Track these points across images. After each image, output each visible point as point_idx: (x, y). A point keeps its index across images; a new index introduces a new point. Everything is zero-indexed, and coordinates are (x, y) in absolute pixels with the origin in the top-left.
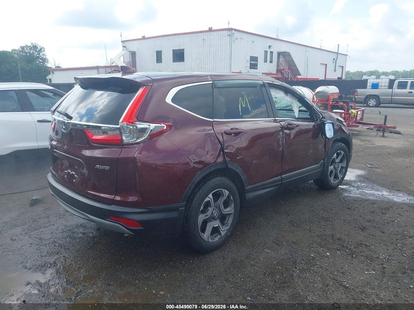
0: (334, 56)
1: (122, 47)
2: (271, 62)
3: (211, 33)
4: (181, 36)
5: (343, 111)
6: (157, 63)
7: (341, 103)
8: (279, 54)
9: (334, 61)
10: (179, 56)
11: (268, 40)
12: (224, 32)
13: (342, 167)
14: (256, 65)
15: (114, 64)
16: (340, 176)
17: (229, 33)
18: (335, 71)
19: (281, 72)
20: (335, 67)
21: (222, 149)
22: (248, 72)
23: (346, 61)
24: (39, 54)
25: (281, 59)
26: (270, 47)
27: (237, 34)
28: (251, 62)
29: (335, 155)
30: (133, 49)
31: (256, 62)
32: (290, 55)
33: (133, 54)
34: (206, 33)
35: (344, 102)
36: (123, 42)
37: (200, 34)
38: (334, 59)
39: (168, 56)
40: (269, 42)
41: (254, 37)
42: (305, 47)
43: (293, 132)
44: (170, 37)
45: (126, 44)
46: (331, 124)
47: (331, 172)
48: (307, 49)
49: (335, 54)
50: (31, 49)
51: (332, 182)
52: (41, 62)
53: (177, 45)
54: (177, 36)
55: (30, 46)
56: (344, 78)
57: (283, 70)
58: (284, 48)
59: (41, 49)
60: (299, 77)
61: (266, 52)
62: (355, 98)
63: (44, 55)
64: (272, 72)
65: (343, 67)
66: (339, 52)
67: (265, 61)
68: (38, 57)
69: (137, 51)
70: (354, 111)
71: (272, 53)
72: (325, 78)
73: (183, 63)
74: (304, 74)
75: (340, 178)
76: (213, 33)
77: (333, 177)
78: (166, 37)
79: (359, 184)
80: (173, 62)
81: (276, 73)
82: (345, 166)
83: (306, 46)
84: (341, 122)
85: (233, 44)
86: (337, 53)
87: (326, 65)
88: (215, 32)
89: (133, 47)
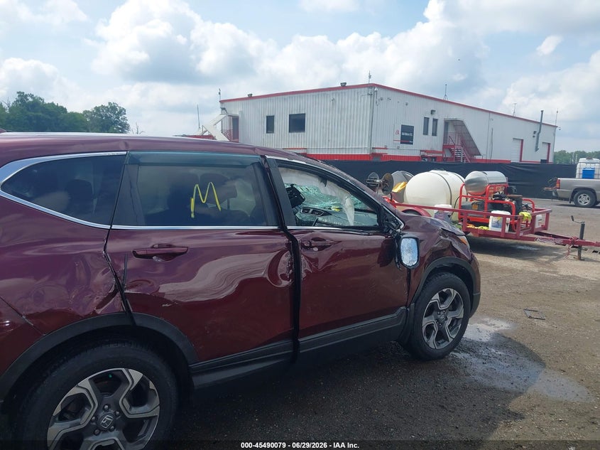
0: (536, 128)
1: (220, 110)
2: (434, 134)
3: (344, 91)
4: (301, 95)
5: (508, 213)
6: (267, 132)
7: (507, 200)
8: (447, 123)
9: (535, 135)
10: (297, 123)
11: (430, 102)
12: (363, 89)
13: (454, 320)
14: (411, 138)
15: (206, 134)
16: (452, 336)
17: (370, 91)
18: (537, 149)
19: (451, 150)
20: (537, 143)
21: (119, 288)
22: (398, 148)
23: (554, 135)
24: (118, 118)
25: (451, 130)
26: (432, 112)
27: (381, 93)
28: (403, 134)
29: (436, 297)
30: (236, 112)
31: (411, 134)
32: (464, 125)
33: (235, 120)
34: (338, 91)
35: (513, 199)
36: (222, 102)
37: (329, 92)
38: (535, 132)
39: (282, 123)
40: (432, 105)
41: (408, 96)
42: (488, 114)
43: (327, 254)
44: (286, 97)
45: (226, 105)
46: (414, 240)
47: (430, 327)
48: (492, 116)
49: (536, 124)
50: (108, 111)
51: (432, 345)
52: (120, 129)
53: (295, 107)
54: (296, 95)
55: (107, 107)
56: (551, 160)
57: (454, 146)
58: (455, 114)
59: (121, 111)
60: (478, 157)
61: (427, 120)
62: (556, 193)
63: (124, 119)
64: (435, 149)
65: (549, 144)
66: (543, 122)
67: (426, 133)
68: (116, 122)
69: (240, 116)
70: (526, 214)
71: (435, 121)
72: (521, 161)
73: (303, 133)
74: (485, 154)
75: (451, 340)
76: (347, 90)
77: (433, 338)
78: (281, 97)
79: (493, 350)
80: (290, 131)
81: (441, 150)
82: (462, 316)
83: (490, 112)
84: (454, 235)
85: (375, 106)
86: (541, 124)
87: (522, 140)
88: (350, 90)
89: (236, 110)
